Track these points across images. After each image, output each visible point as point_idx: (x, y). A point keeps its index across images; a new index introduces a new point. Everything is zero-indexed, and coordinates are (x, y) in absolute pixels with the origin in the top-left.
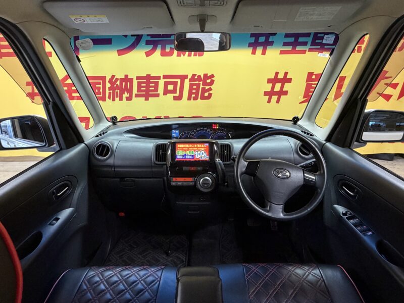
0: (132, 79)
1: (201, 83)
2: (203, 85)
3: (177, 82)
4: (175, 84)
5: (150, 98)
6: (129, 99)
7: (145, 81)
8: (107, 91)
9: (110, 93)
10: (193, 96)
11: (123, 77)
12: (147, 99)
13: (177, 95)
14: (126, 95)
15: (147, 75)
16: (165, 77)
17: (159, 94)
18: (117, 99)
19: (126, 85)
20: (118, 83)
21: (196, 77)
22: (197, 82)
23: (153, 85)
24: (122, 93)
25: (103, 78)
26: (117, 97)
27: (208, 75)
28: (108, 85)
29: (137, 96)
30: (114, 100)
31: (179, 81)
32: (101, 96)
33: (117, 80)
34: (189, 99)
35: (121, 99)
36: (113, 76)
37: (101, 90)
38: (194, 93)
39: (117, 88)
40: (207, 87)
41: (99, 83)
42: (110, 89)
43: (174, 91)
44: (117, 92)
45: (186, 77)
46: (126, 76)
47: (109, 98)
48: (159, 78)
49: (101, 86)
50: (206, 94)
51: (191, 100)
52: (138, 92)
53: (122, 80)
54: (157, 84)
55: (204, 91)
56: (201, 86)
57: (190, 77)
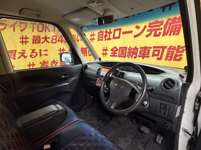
0: (138, 48)
1: (175, 51)
2: (176, 52)
3: (160, 50)
4: (159, 51)
5: (145, 58)
6: (135, 58)
7: (144, 49)
8: (127, 54)
9: (128, 54)
10: (169, 58)
11: (134, 47)
12: (143, 58)
13: (159, 57)
14: (134, 56)
15: (145, 46)
16: (154, 47)
17: (149, 56)
18: (130, 57)
19: (135, 51)
20: (132, 50)
21: (172, 48)
22: (173, 50)
23: (147, 51)
24: (133, 55)
25: (126, 48)
26: (130, 56)
27: (181, 46)
28: (128, 51)
29: (139, 56)
30: (129, 58)
31: (161, 49)
32: (124, 55)
33: (132, 48)
34: (166, 59)
35: (132, 58)
36: (130, 47)
37: (125, 53)
38: (169, 57)
39: (131, 52)
40: (179, 54)
41: (124, 50)
42: (128, 52)
43: (158, 55)
44: (131, 54)
45: (166, 47)
46: (136, 47)
47: (127, 57)
48: (151, 48)
49: (125, 51)
50: (178, 58)
51: (167, 60)
52: (139, 54)
53: (134, 49)
54: (149, 51)
55: (176, 55)
56: (175, 53)
57: (168, 47)
